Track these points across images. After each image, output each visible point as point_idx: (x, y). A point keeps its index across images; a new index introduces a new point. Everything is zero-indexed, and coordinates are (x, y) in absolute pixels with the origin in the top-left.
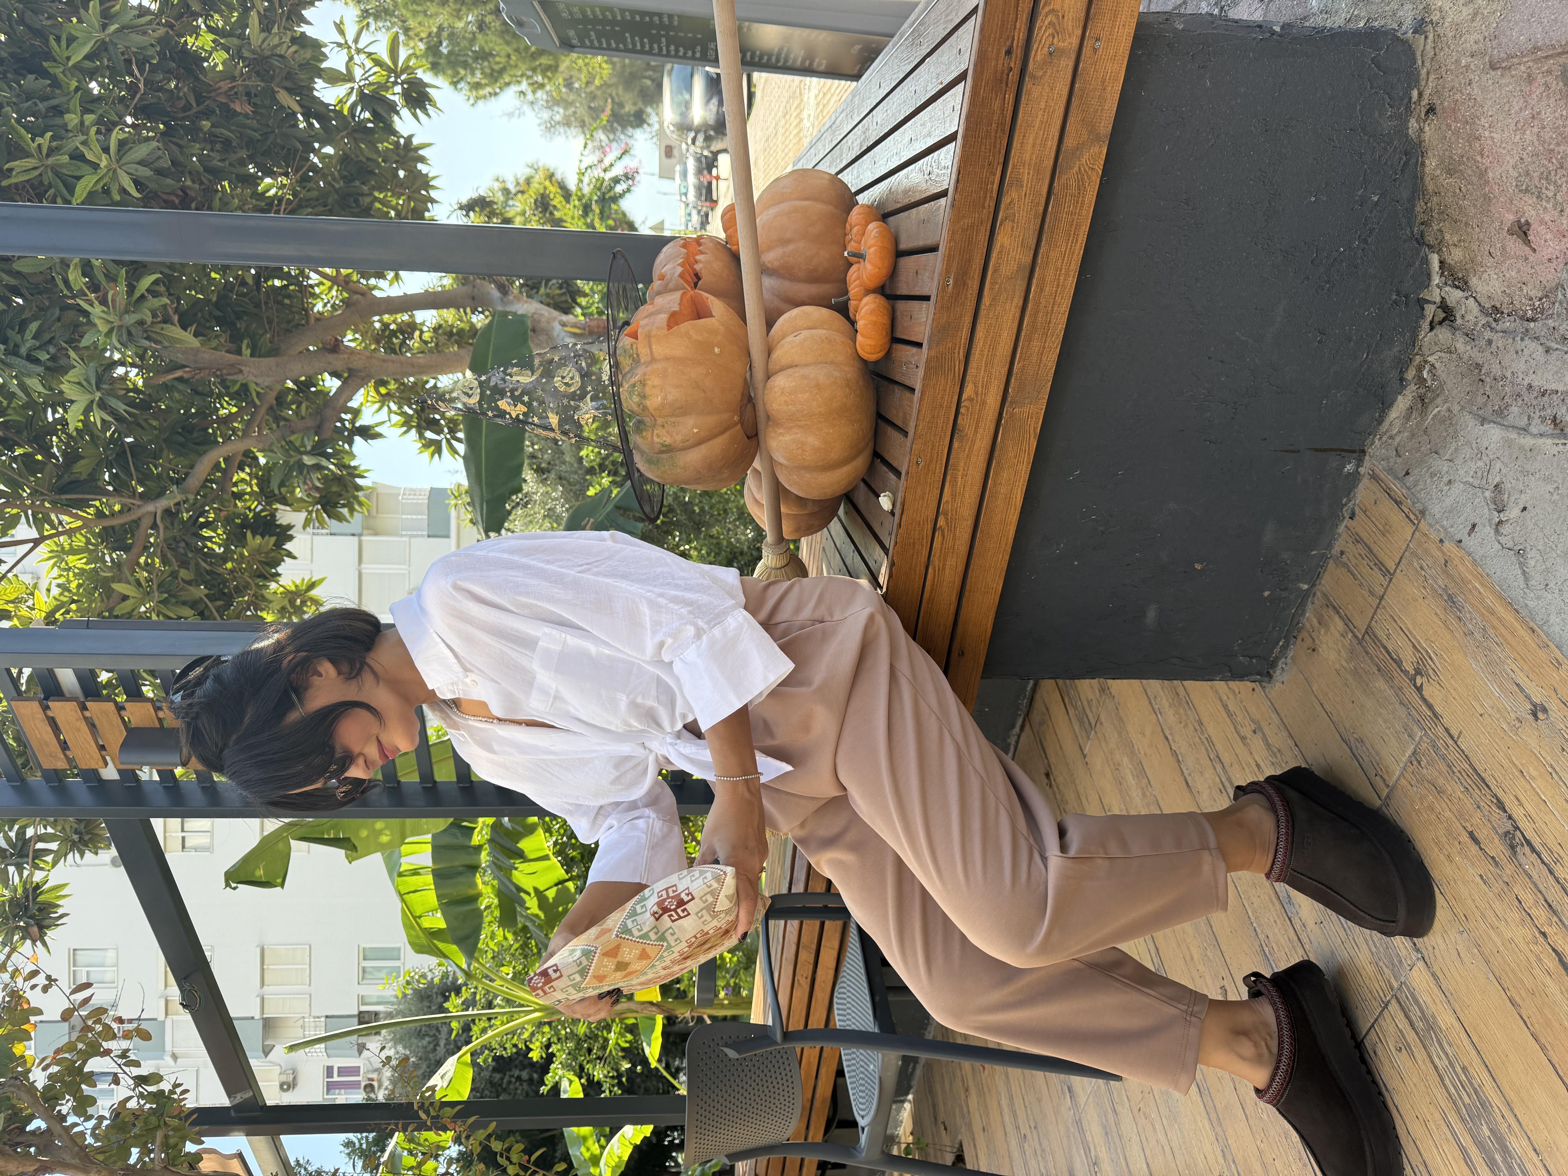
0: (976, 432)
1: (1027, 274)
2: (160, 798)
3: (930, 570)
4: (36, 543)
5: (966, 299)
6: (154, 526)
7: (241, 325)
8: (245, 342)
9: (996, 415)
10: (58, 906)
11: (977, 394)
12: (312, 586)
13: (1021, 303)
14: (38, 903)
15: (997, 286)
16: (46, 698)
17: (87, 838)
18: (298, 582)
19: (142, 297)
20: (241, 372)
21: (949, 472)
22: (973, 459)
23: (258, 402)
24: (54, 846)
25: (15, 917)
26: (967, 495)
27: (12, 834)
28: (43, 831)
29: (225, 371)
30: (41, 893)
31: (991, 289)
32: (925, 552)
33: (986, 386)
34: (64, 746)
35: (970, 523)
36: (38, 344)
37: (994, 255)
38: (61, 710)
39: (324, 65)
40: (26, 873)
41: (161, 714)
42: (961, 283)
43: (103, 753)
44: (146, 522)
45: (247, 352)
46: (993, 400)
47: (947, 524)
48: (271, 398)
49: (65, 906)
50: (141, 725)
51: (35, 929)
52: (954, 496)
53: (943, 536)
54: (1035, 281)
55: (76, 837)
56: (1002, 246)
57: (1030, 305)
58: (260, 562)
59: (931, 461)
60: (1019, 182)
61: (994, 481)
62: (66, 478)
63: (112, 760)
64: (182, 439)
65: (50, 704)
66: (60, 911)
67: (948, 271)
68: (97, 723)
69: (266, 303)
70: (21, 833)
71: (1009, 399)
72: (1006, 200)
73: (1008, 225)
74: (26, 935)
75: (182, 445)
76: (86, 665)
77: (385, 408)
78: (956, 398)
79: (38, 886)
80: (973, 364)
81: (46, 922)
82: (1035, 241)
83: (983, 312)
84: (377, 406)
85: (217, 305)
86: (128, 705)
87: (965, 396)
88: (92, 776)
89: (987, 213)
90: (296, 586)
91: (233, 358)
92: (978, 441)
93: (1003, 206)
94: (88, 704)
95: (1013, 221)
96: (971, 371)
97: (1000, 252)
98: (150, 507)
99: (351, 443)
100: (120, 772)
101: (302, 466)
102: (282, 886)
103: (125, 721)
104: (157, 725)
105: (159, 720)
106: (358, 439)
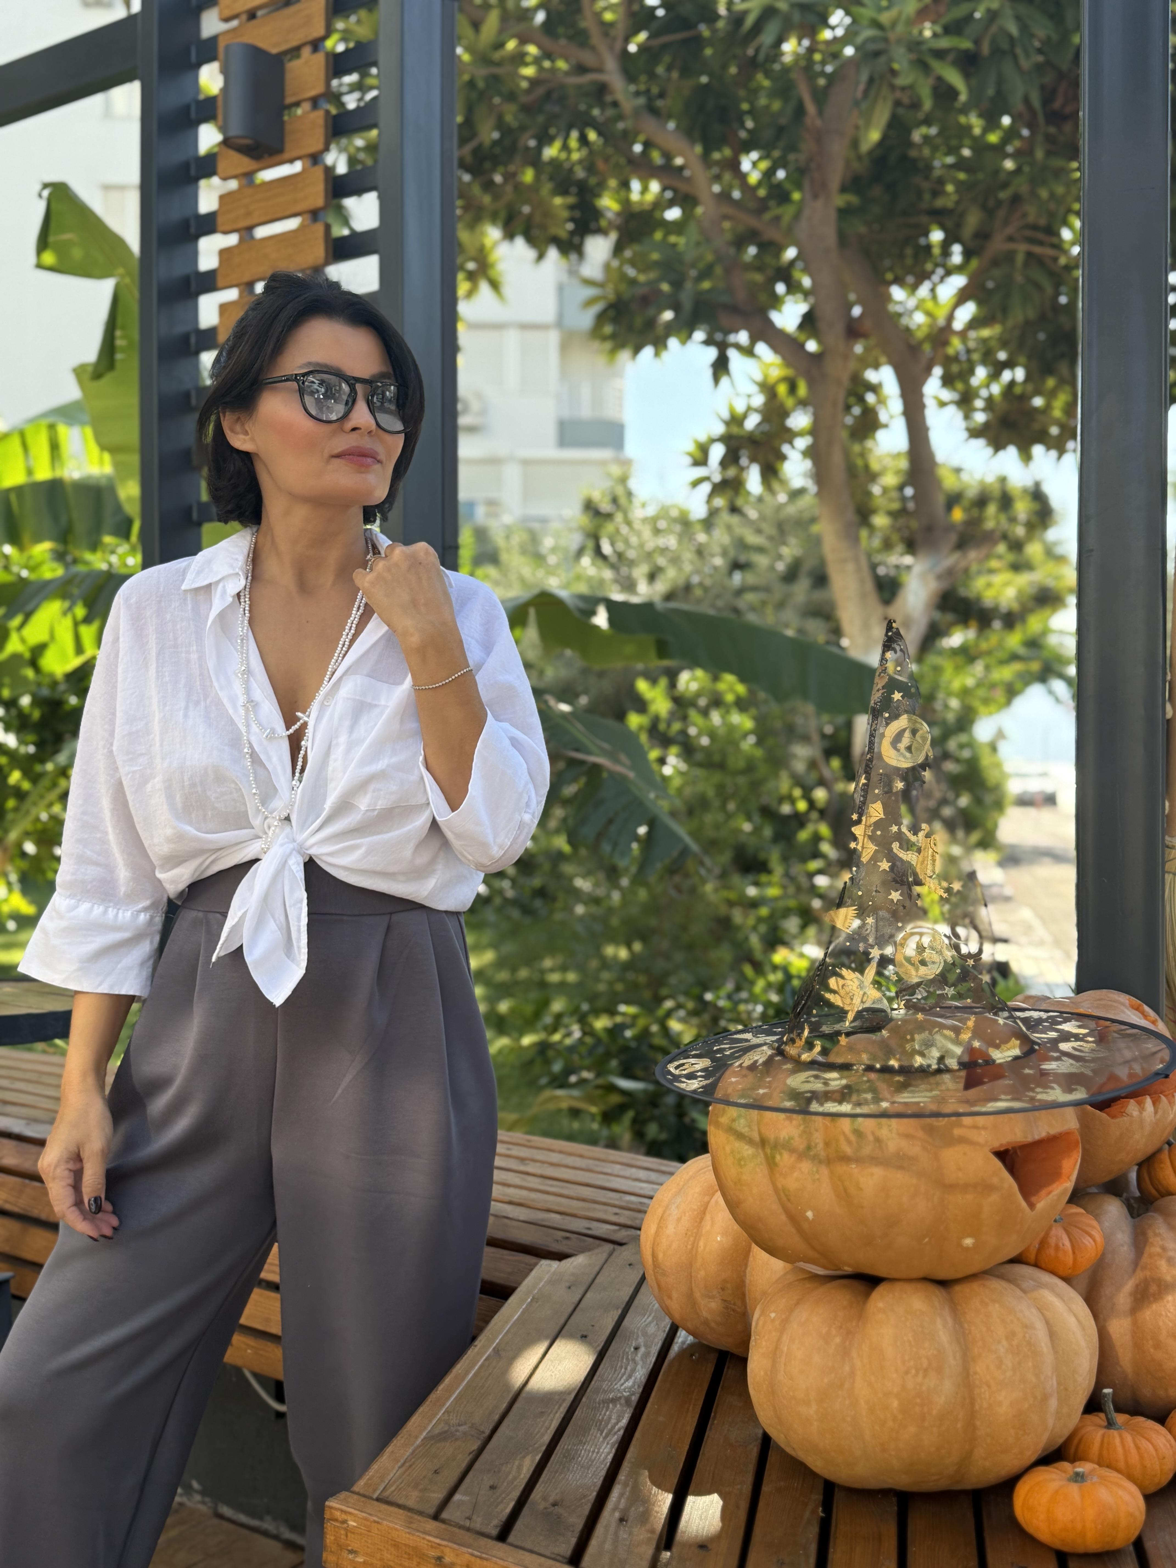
2: (171, 99)
6: (582, 69)
7: (877, 191)
8: (855, 199)
12: (495, 285)
18: (500, 266)
19: (931, 71)
20: (816, 195)
23: (766, 216)
29: (816, 172)
41: (307, 106)
43: (244, 17)
44: (587, 58)
45: (840, 200)
48: (772, 234)
50: (289, 77)
63: (233, 30)
64: (710, 108)
69: (904, 224)
75: (702, 109)
77: (755, 390)
84: (759, 380)
85: (904, 158)
86: (321, 55)
90: (494, 264)
91: (836, 185)
98: (611, 64)
99: (705, 342)
100: (214, 40)
101: (678, 285)
102: (39, 266)
103: (295, 52)
104: (289, 100)
105: (297, 104)
106: (712, 353)
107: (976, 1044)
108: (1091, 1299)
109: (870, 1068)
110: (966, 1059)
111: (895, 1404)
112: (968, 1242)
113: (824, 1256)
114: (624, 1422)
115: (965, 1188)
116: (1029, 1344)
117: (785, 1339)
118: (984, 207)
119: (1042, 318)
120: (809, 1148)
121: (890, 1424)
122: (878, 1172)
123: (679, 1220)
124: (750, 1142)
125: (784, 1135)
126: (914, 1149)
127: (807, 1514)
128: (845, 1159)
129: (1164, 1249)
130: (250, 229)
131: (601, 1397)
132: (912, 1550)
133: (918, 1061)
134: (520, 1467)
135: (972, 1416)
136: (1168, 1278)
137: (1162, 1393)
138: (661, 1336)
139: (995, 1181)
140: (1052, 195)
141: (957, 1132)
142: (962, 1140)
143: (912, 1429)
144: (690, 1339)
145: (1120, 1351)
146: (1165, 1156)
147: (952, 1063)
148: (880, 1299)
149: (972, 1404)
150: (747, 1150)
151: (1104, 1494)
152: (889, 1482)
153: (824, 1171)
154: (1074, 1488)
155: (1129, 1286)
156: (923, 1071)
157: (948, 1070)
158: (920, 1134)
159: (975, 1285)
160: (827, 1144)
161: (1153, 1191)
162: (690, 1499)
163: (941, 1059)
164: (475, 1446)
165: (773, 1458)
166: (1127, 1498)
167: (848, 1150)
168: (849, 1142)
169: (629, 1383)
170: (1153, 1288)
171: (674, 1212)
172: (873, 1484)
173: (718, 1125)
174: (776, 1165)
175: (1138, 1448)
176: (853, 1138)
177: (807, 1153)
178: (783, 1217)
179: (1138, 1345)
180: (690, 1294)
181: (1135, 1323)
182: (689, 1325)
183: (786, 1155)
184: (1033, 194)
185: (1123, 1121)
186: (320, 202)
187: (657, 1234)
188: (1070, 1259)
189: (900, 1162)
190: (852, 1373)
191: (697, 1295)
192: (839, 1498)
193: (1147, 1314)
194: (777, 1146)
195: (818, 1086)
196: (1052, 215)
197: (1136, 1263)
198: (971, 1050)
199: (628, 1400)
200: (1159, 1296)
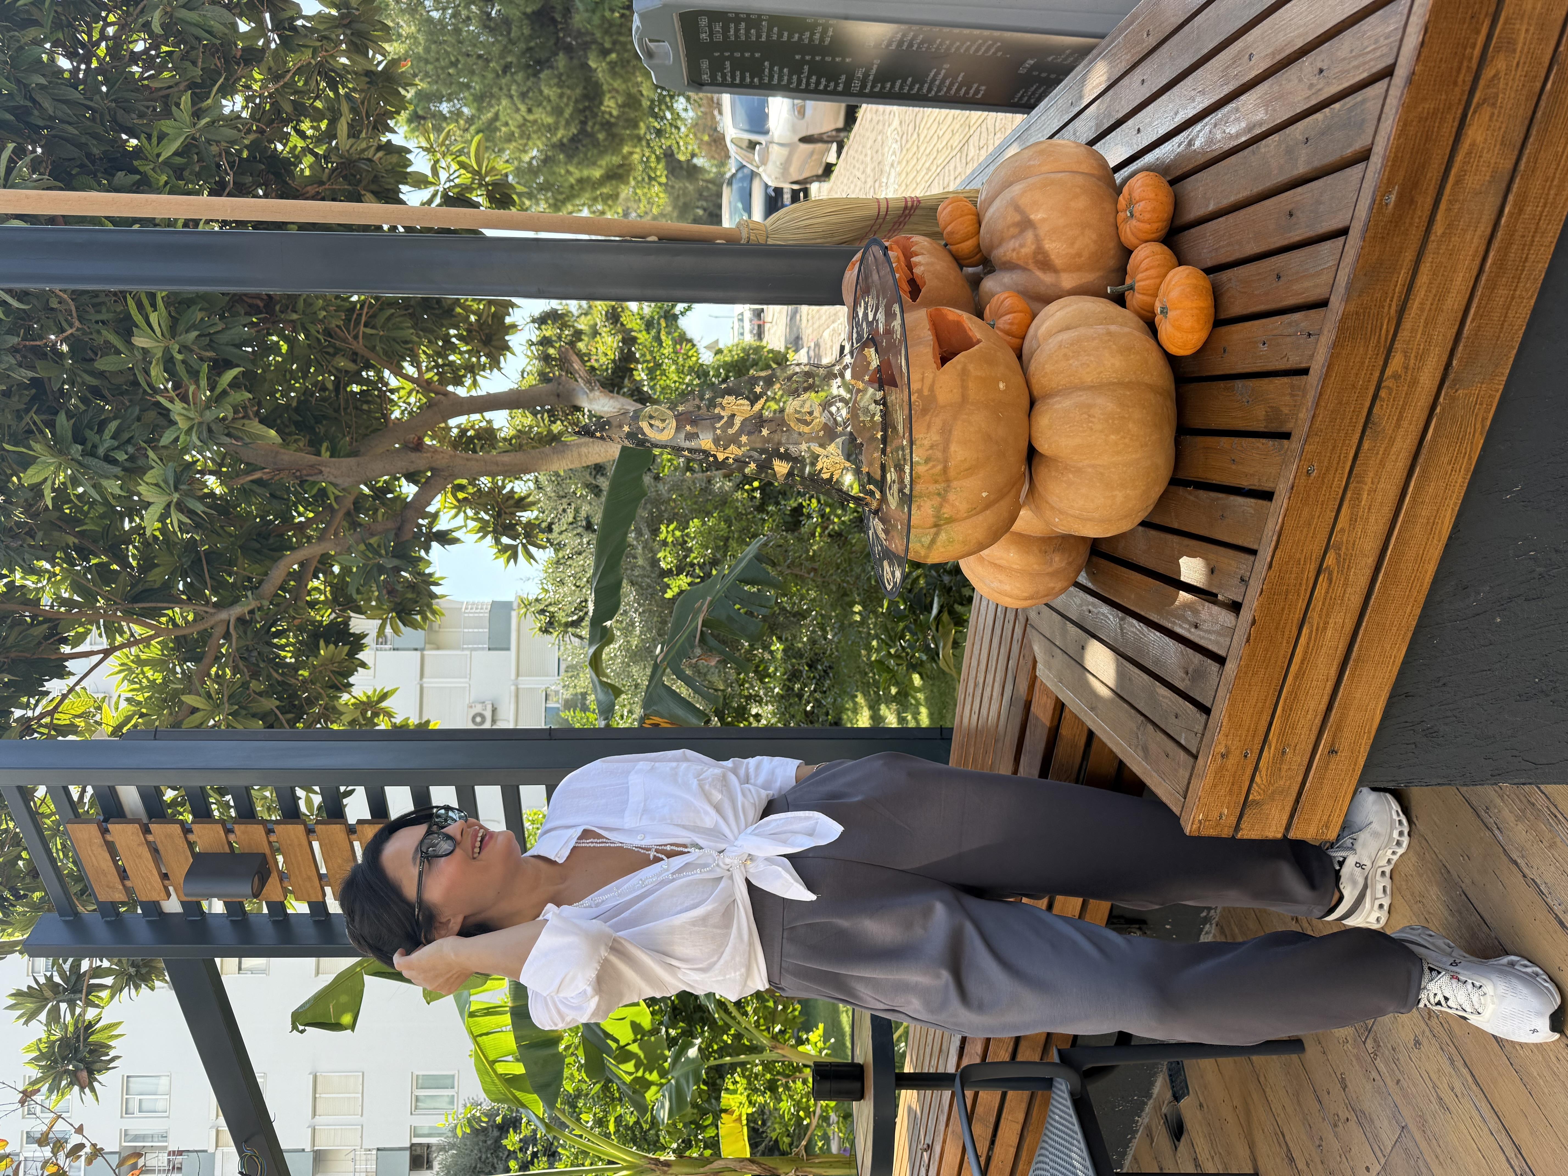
0: (1398, 425)
1: (1504, 185)
2: (227, 935)
3: (1305, 631)
4: (107, 653)
5: (1411, 224)
6: (227, 636)
7: (321, 429)
8: (325, 445)
9: (1431, 399)
10: (109, 1047)
11: (1407, 368)
12: (384, 697)
13: (1489, 231)
14: (90, 1044)
15: (1457, 206)
16: (106, 820)
17: (144, 971)
18: (370, 693)
19: (224, 393)
20: (321, 472)
21: (1352, 486)
22: (1389, 466)
23: (336, 506)
24: (109, 981)
25: (63, 1059)
26: (1372, 519)
27: (67, 967)
28: (99, 963)
29: (304, 472)
30: (92, 1033)
31: (1448, 210)
32: (1301, 605)
33: (1421, 357)
34: (123, 874)
35: (1370, 561)
36: (116, 444)
37: (1459, 158)
38: (122, 834)
39: (409, 170)
40: (78, 1011)
41: (232, 837)
42: (1406, 200)
43: (166, 882)
44: (219, 631)
45: (326, 454)
46: (1428, 378)
47: (1338, 562)
48: (348, 503)
49: (118, 1047)
50: (209, 850)
51: (85, 1074)
52: (1353, 520)
53: (1330, 580)
54: (1511, 198)
55: (132, 970)
56: (1473, 144)
57: (1500, 234)
58: (333, 672)
59: (1328, 469)
60: (1511, 43)
61: (1413, 499)
62: (140, 588)
63: (175, 890)
64: (258, 546)
65: (110, 827)
66: (112, 1054)
67: (1390, 182)
68: (160, 847)
69: (345, 409)
70: (76, 966)
71: (1452, 376)
72: (1488, 73)
73: (1486, 111)
74: (75, 1080)
75: (258, 552)
76: (150, 781)
77: (462, 515)
78: (1377, 374)
79: (90, 1025)
80: (1407, 324)
81: (98, 1066)
82: (1522, 136)
83: (1431, 246)
84: (454, 511)
85: (297, 410)
86: (195, 827)
87: (1389, 372)
88: (153, 909)
89: (1458, 93)
90: (368, 697)
91: (313, 458)
92: (1399, 439)
93: (1482, 83)
94: (153, 827)
95: (1494, 105)
96: (1404, 334)
97: (1469, 153)
98: (223, 615)
99: (427, 549)
100: (183, 903)
101: (381, 569)
102: (353, 1027)
103: (191, 845)
104: (227, 850)
105: (230, 844)
106: (435, 545)
107: (867, 378)
108: (1047, 300)
109: (884, 452)
110: (876, 385)
111: (1113, 437)
112: (1002, 386)
113: (1014, 484)
114: (1135, 622)
115: (964, 388)
116: (1072, 344)
117: (1071, 512)
118: (334, 355)
119: (412, 316)
120: (939, 494)
121: (1127, 440)
122: (953, 448)
123: (1000, 582)
124: (937, 534)
125: (930, 511)
126: (938, 422)
127: (1192, 498)
128: (945, 470)
129: (1014, 250)
130: (320, 877)
131: (1119, 637)
132: (1213, 426)
133: (877, 418)
134: (1164, 697)
135: (1121, 384)
136: (1033, 247)
137: (1112, 252)
138: (1082, 594)
139: (959, 367)
140: (323, 308)
141: (926, 392)
142: (932, 389)
143: (1130, 425)
144: (1083, 574)
145: (1084, 281)
146: (953, 248)
147: (879, 395)
148: (1043, 446)
149: (1114, 384)
150: (943, 536)
151: (1175, 294)
152: (1169, 442)
153: (955, 484)
154: (1171, 314)
155: (1039, 274)
156: (885, 414)
157: (884, 398)
158: (927, 418)
159: (1033, 381)
160: (936, 482)
161: (978, 256)
162: (1182, 579)
163: (876, 402)
164: (1150, 727)
165: (1157, 520)
166: (1176, 279)
167: (940, 467)
168: (934, 466)
169: (1111, 617)
170: (1040, 257)
171: (996, 585)
172: (1172, 452)
173: (926, 557)
174: (951, 517)
175: (1147, 270)
176: (930, 464)
177: (942, 496)
178: (988, 512)
179: (1079, 268)
180: (1052, 575)
181: (1064, 270)
182: (1072, 575)
183: (944, 510)
184: (321, 321)
185: (927, 277)
186: (301, 828)
187: (1011, 597)
188: (1020, 315)
189: (946, 432)
190: (1094, 466)
191: (1050, 570)
192: (1181, 476)
193: (1058, 262)
194: (938, 516)
195: (895, 487)
196: (339, 309)
197: (1024, 269)
198: (871, 381)
199: (1122, 619)
200: (1045, 254)
